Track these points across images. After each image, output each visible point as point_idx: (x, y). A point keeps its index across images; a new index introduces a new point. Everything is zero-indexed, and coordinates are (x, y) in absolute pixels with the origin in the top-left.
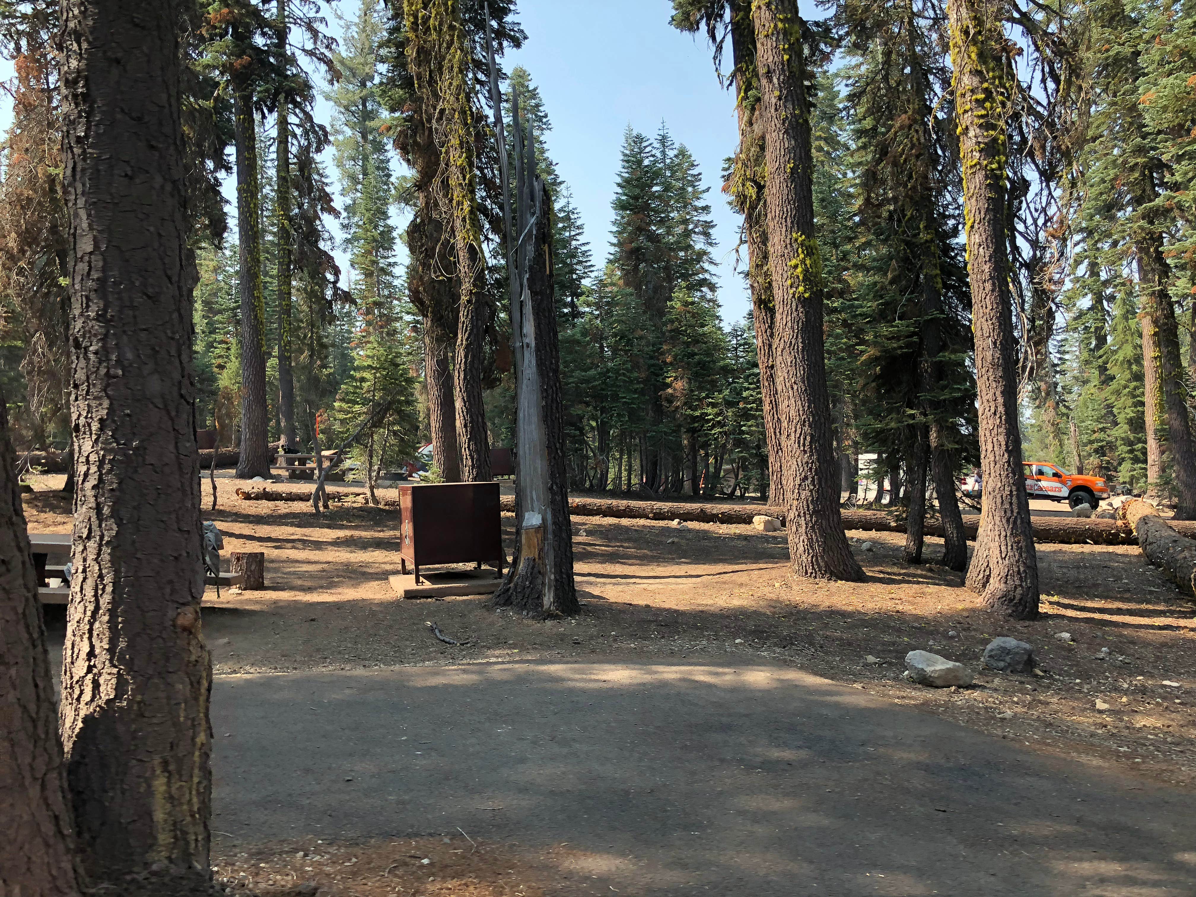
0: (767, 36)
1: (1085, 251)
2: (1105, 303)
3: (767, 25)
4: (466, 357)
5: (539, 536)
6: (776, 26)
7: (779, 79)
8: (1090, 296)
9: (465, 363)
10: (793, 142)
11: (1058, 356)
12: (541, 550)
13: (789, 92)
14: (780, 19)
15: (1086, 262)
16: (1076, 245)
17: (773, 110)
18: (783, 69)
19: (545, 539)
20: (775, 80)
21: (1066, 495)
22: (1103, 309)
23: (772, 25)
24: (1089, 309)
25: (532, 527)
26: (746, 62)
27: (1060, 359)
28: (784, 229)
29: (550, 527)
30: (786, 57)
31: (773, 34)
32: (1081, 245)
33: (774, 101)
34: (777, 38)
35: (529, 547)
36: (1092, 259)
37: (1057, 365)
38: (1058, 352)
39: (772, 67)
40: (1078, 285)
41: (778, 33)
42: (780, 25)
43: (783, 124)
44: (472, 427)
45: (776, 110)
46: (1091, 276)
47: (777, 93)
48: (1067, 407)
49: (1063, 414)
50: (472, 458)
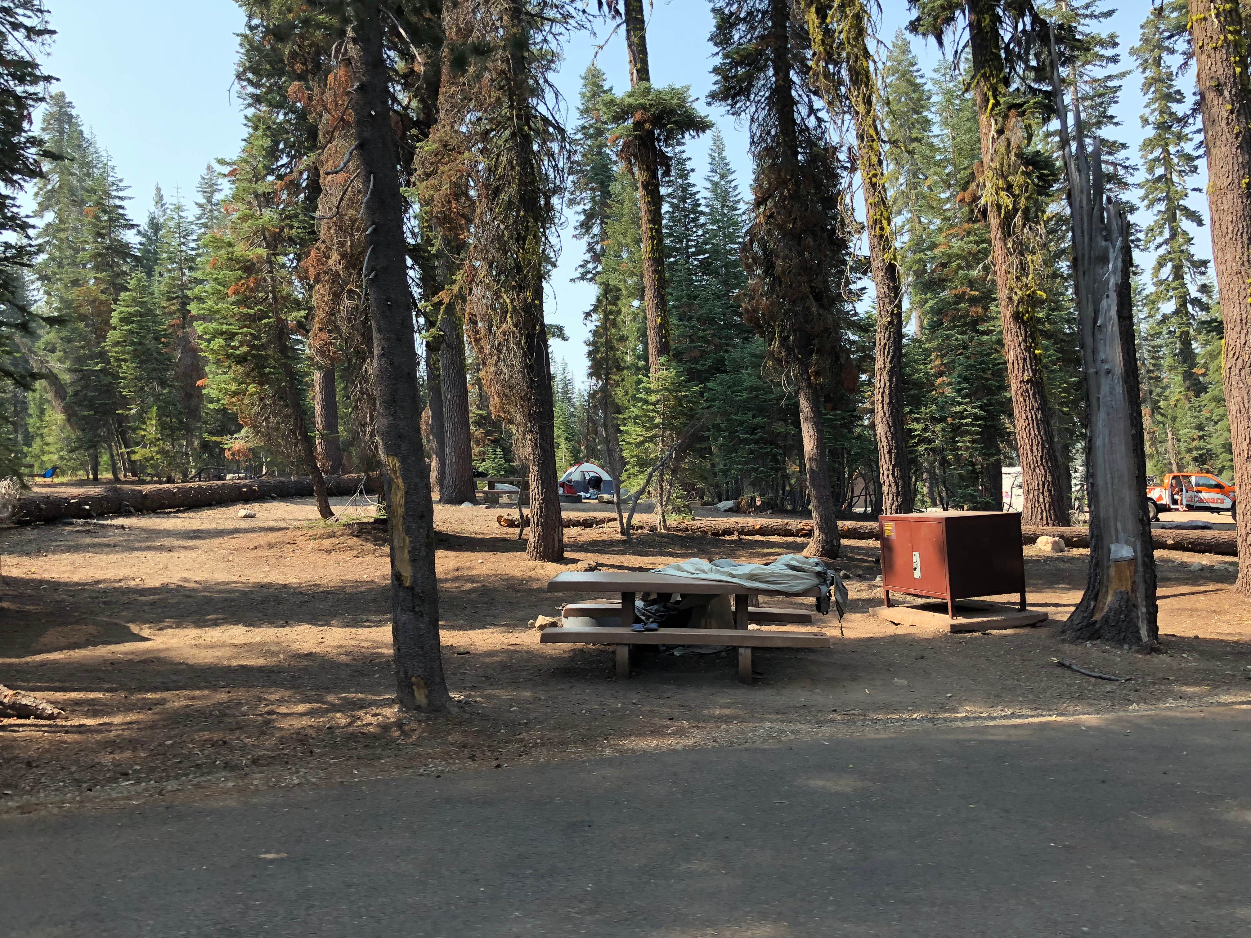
0: (1215, 48)
1: (1169, 253)
2: (1190, 307)
3: (1215, 37)
4: (891, 380)
5: (1132, 568)
6: (1226, 38)
7: (1230, 92)
8: (1173, 301)
9: (890, 386)
10: (1247, 157)
11: (1153, 361)
12: (1134, 583)
13: (1242, 105)
14: (1230, 32)
15: (1170, 265)
16: (1158, 247)
17: (1223, 124)
18: (1235, 83)
19: (1136, 571)
20: (1226, 94)
21: (1229, 506)
22: (1187, 313)
23: (1222, 38)
24: (1174, 313)
25: (1123, 560)
26: (990, 67)
27: (1154, 365)
28: (1240, 246)
29: (1140, 560)
30: (1238, 70)
31: (1222, 46)
32: (1164, 247)
33: (1225, 114)
34: (1227, 50)
35: (1120, 580)
36: (1177, 262)
37: (1152, 371)
38: (1153, 358)
39: (1222, 80)
40: (1162, 288)
41: (1228, 45)
42: (1230, 37)
43: (1236, 138)
44: (897, 454)
45: (1228, 124)
46: (1175, 279)
47: (1229, 107)
48: (1163, 415)
49: (1159, 422)
50: (897, 486)
